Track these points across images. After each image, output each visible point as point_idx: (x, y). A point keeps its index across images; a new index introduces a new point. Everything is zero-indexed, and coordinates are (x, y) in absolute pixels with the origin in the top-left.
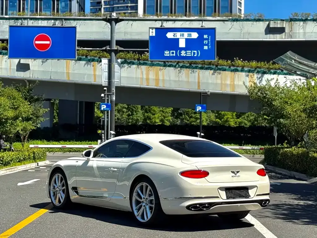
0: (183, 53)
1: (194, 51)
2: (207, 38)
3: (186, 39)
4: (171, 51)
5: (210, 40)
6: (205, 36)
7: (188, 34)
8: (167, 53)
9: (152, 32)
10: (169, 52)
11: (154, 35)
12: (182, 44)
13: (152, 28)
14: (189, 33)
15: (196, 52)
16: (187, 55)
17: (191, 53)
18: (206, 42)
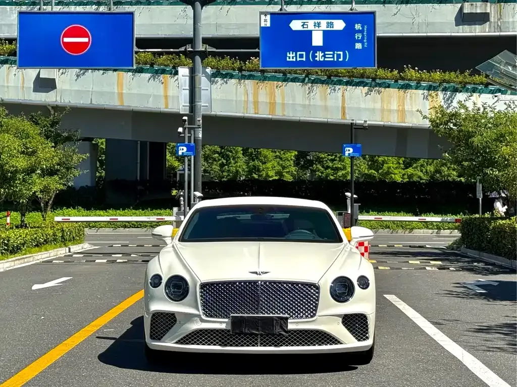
0: (319, 56)
1: (338, 53)
2: (361, 29)
3: (325, 32)
4: (298, 53)
5: (365, 33)
6: (356, 25)
7: (328, 23)
8: (291, 56)
9: (265, 21)
10: (294, 55)
11: (268, 25)
12: (317, 40)
13: (266, 14)
14: (329, 21)
15: (341, 53)
16: (326, 59)
17: (333, 55)
18: (358, 36)
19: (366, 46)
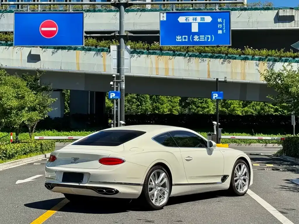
0: (196, 38)
1: (208, 36)
2: (221, 21)
3: (199, 23)
4: (183, 36)
5: (224, 24)
6: (219, 19)
7: (201, 18)
8: (179, 38)
9: (163, 17)
10: (181, 38)
12: (195, 28)
13: (163, 13)
14: (202, 17)
15: (210, 36)
16: (200, 40)
17: (205, 37)
18: (220, 26)
19: (224, 32)
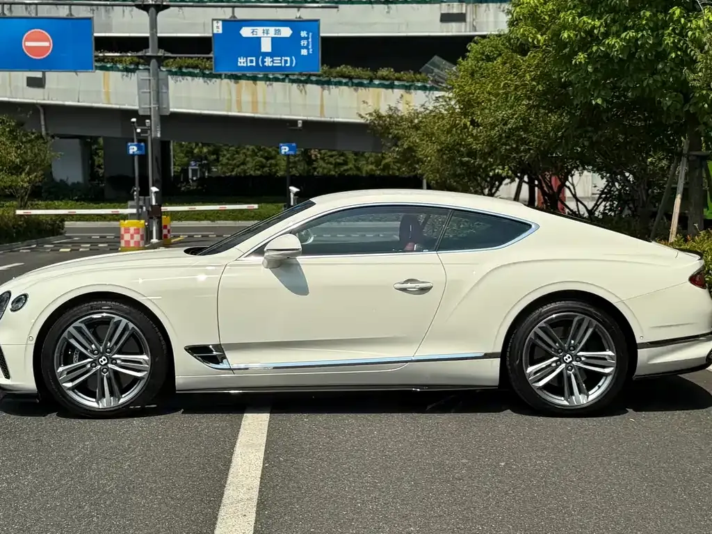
0: (268, 62)
1: (286, 58)
2: (306, 36)
3: (273, 39)
4: (249, 58)
5: (310, 40)
6: (302, 32)
7: (276, 30)
8: (242, 62)
9: (218, 27)
10: (245, 60)
11: (220, 31)
12: (266, 46)
13: (218, 20)
14: (277, 28)
15: (288, 59)
16: (274, 65)
17: (281, 60)
18: (304, 43)
19: (311, 52)
